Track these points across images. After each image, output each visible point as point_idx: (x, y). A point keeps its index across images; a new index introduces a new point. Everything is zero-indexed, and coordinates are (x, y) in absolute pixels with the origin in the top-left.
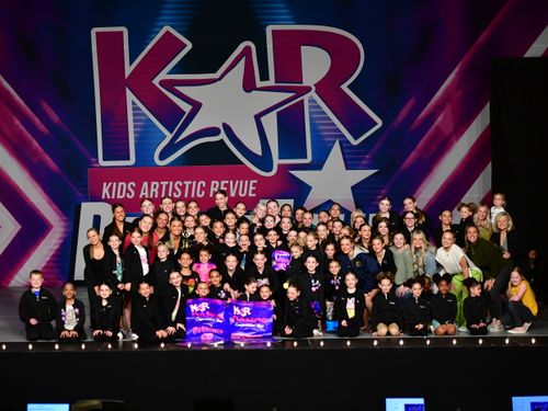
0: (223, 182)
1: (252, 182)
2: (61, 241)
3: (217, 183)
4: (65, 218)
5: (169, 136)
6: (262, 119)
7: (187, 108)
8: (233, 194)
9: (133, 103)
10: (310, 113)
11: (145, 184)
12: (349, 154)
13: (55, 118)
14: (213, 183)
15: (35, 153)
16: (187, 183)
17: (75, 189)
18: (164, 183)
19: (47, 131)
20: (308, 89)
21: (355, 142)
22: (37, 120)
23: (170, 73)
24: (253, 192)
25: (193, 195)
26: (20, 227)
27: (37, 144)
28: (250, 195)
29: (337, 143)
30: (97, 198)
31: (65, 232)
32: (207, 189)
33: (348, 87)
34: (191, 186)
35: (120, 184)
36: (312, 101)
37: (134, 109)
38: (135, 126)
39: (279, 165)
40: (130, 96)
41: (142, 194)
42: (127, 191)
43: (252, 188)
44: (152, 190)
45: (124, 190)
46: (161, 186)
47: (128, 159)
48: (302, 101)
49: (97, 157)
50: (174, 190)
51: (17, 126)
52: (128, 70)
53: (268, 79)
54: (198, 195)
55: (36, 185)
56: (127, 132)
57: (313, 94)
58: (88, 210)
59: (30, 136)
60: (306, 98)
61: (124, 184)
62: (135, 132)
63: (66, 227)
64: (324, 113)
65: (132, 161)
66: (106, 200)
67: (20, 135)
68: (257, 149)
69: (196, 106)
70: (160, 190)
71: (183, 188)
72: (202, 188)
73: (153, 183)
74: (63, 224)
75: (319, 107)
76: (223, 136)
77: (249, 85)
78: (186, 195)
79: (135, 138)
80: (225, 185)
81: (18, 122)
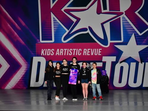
0: (88, 49)
1: (100, 49)
2: (25, 72)
3: (86, 50)
4: (27, 63)
5: (68, 31)
6: (104, 25)
7: (75, 20)
8: (92, 54)
9: (54, 18)
10: (123, 23)
11: (58, 50)
12: (138, 39)
13: (23, 24)
14: (84, 49)
15: (15, 37)
16: (74, 50)
17: (31, 51)
18: (65, 50)
19: (20, 29)
20: (122, 13)
21: (140, 34)
22: (16, 24)
23: (68, 6)
24: (100, 53)
25: (76, 55)
26: (9, 66)
27: (16, 34)
28: (99, 54)
29: (133, 34)
30: (39, 55)
31: (27, 68)
32: (82, 52)
33: (138, 12)
34: (76, 51)
35: (48, 50)
36: (124, 18)
37: (54, 20)
38: (54, 27)
39: (110, 43)
40: (53, 16)
41: (57, 54)
42: (51, 52)
43: (100, 52)
44: (61, 52)
45: (50, 52)
46: (64, 51)
47: (52, 40)
48: (120, 18)
49: (39, 39)
50: (69, 52)
51: (8, 27)
52: (52, 5)
53: (106, 9)
54: (79, 54)
55: (16, 49)
56: (51, 30)
57: (124, 15)
58: (36, 60)
59: (13, 31)
60: (121, 17)
61: (50, 50)
62: (54, 30)
63: (27, 66)
64: (128, 23)
65: (53, 41)
66: (43, 56)
67: (10, 30)
68: (102, 37)
69: (78, 20)
70: (64, 52)
71: (73, 52)
72: (80, 52)
73: (61, 50)
74: (26, 65)
75: (126, 20)
76: (88, 31)
77: (99, 12)
78: (74, 55)
79: (54, 32)
80: (89, 51)
81: (9, 25)
